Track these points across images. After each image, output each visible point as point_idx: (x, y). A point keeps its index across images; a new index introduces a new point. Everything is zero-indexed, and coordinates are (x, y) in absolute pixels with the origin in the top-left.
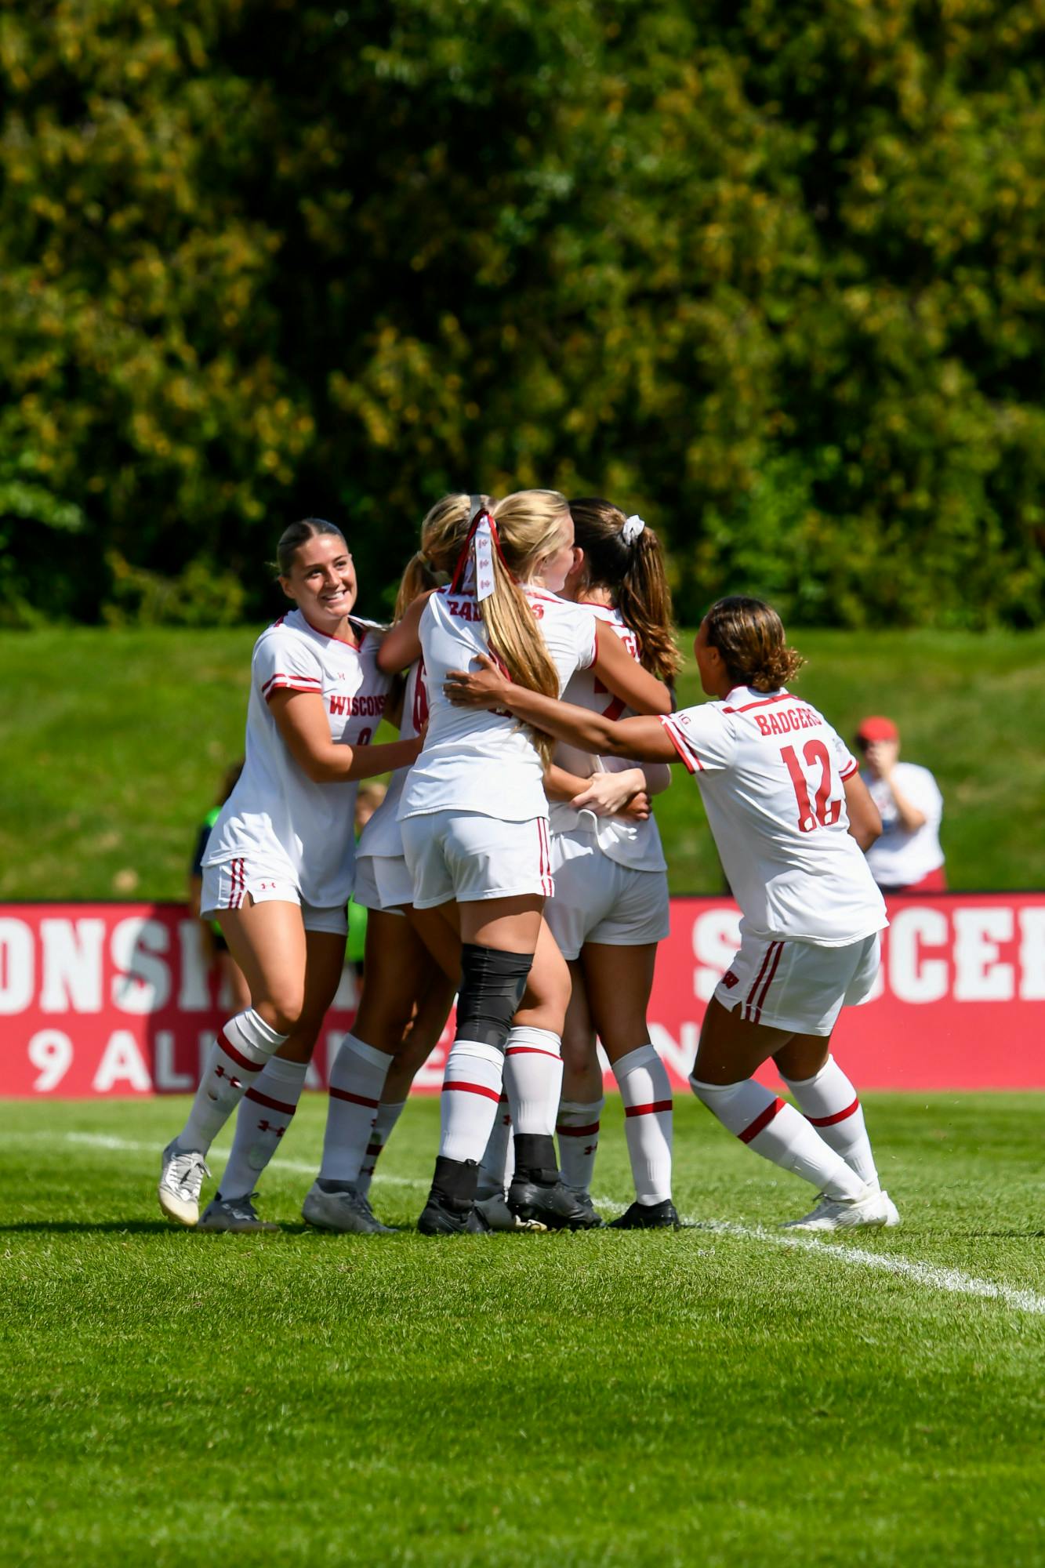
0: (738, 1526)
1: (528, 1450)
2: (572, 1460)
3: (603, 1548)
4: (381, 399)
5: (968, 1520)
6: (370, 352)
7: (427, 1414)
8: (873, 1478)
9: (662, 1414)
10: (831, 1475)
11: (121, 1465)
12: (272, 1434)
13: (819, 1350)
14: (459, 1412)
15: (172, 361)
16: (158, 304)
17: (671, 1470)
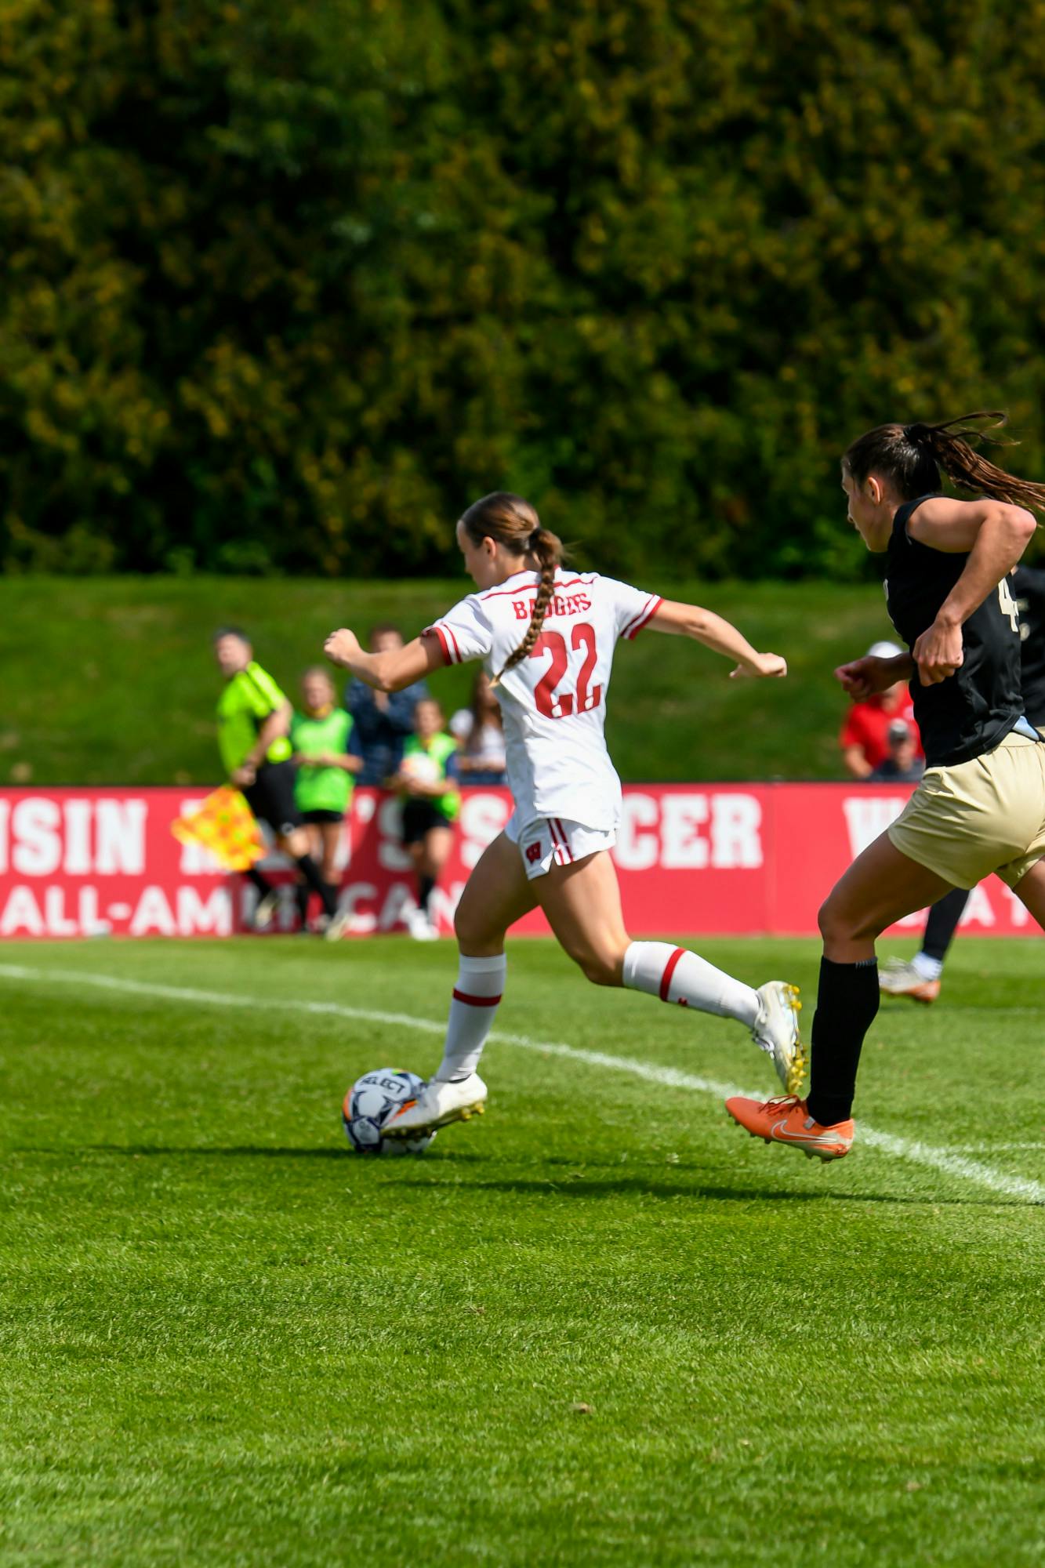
0: (515, 1261)
1: (352, 1204)
2: (387, 1210)
3: (412, 1276)
4: (220, 400)
5: (690, 1255)
6: (210, 366)
7: (275, 1177)
8: (616, 1225)
9: (454, 1176)
10: (584, 1222)
11: (42, 1213)
12: (157, 1190)
13: (571, 1129)
14: (299, 1174)
15: (59, 370)
16: (49, 324)
17: (462, 1218)
